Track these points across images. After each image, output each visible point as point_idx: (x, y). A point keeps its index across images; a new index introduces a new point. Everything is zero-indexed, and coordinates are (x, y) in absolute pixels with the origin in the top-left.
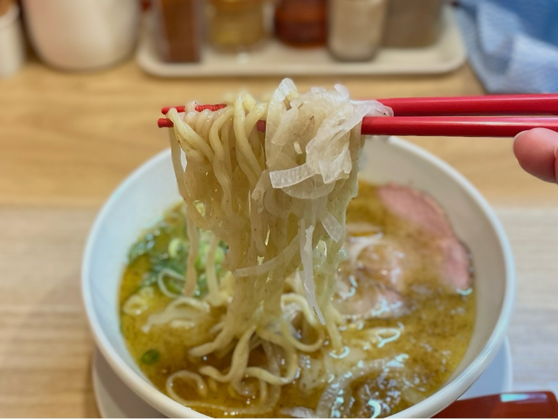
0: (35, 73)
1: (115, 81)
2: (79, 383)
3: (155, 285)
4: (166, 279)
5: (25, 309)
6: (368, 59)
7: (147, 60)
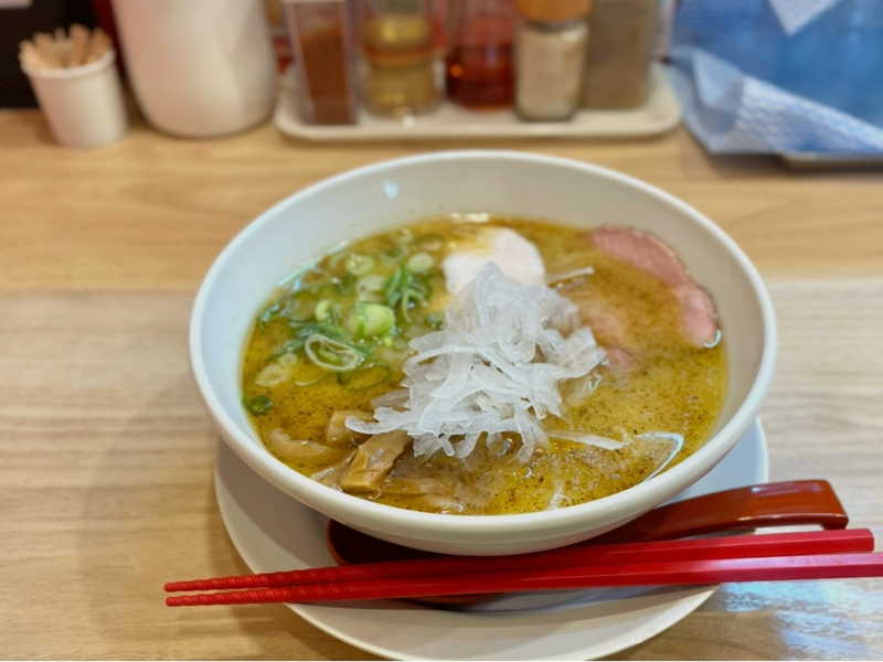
0: (142, 140)
1: (246, 148)
2: (202, 502)
3: (300, 352)
4: (316, 346)
5: (126, 414)
6: (567, 118)
7: (286, 121)
